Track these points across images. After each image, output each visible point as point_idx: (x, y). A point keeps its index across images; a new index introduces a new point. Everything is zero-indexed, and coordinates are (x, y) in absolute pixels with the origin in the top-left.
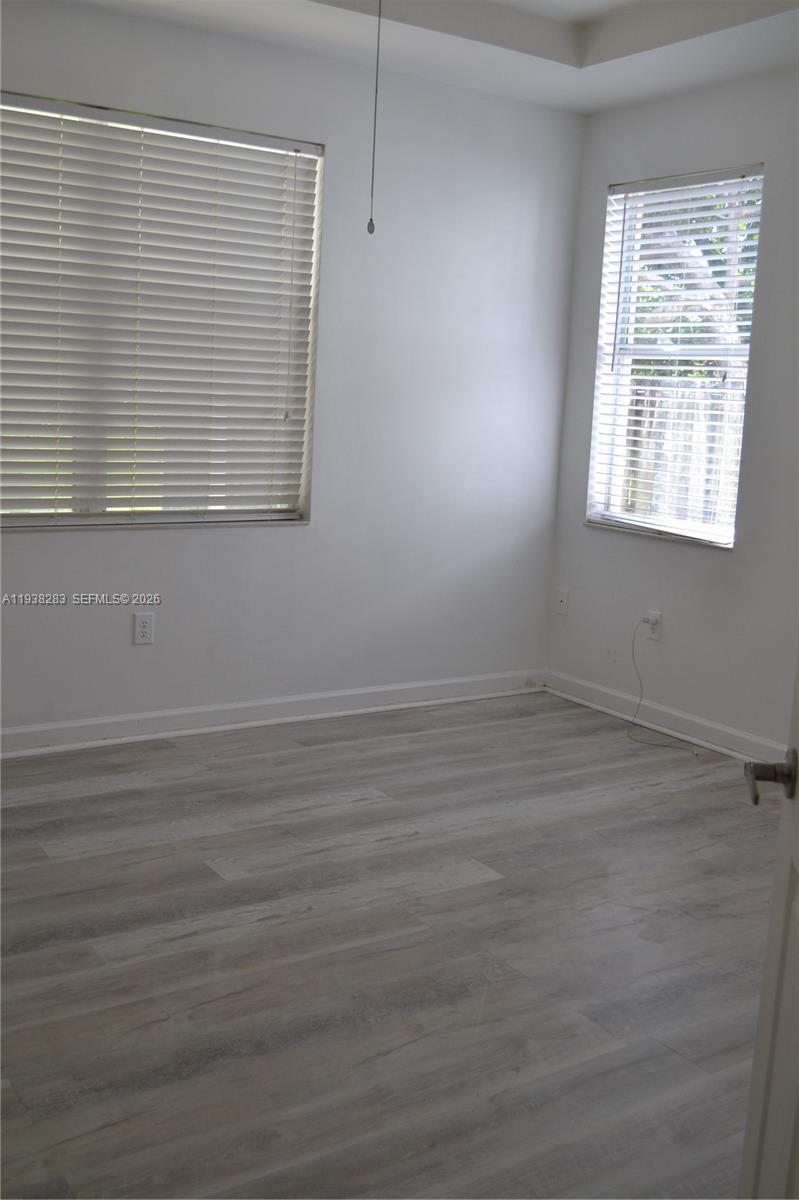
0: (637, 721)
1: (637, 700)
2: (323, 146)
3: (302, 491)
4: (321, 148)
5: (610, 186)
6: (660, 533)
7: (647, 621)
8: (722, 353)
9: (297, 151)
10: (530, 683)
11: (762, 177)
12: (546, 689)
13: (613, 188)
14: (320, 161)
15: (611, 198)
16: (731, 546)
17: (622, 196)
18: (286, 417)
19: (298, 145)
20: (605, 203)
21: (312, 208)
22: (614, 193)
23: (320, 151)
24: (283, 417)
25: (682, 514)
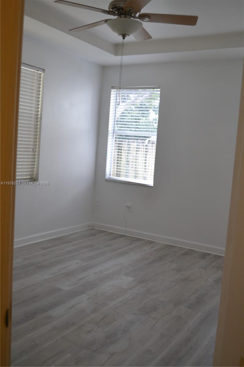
0: (126, 235)
1: (125, 229)
2: (44, 70)
3: (35, 173)
4: (43, 70)
5: (112, 87)
6: (129, 182)
7: (127, 207)
8: (148, 134)
9: (38, 71)
10: (89, 226)
11: (160, 90)
12: (93, 228)
13: (113, 88)
14: (43, 74)
15: (112, 90)
16: (153, 186)
17: (116, 90)
18: (33, 150)
19: (38, 69)
20: (111, 92)
21: (40, 87)
22: (113, 89)
23: (43, 71)
24: (32, 150)
25: (136, 177)
